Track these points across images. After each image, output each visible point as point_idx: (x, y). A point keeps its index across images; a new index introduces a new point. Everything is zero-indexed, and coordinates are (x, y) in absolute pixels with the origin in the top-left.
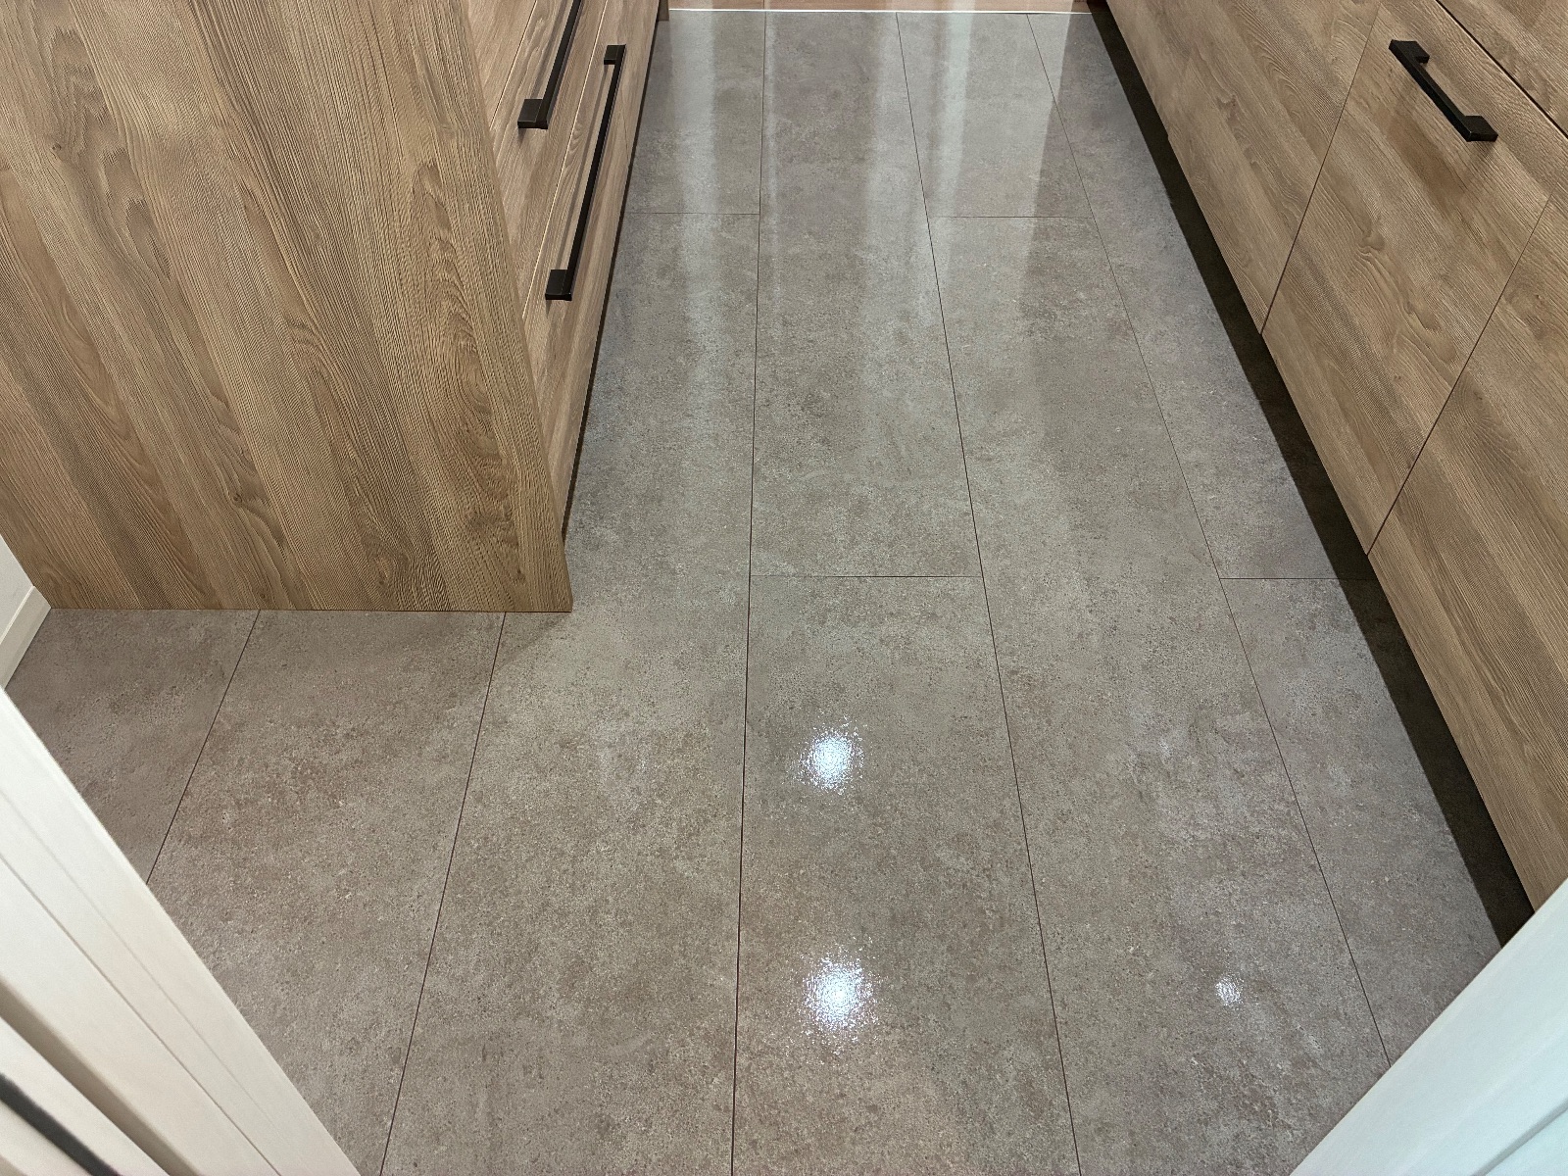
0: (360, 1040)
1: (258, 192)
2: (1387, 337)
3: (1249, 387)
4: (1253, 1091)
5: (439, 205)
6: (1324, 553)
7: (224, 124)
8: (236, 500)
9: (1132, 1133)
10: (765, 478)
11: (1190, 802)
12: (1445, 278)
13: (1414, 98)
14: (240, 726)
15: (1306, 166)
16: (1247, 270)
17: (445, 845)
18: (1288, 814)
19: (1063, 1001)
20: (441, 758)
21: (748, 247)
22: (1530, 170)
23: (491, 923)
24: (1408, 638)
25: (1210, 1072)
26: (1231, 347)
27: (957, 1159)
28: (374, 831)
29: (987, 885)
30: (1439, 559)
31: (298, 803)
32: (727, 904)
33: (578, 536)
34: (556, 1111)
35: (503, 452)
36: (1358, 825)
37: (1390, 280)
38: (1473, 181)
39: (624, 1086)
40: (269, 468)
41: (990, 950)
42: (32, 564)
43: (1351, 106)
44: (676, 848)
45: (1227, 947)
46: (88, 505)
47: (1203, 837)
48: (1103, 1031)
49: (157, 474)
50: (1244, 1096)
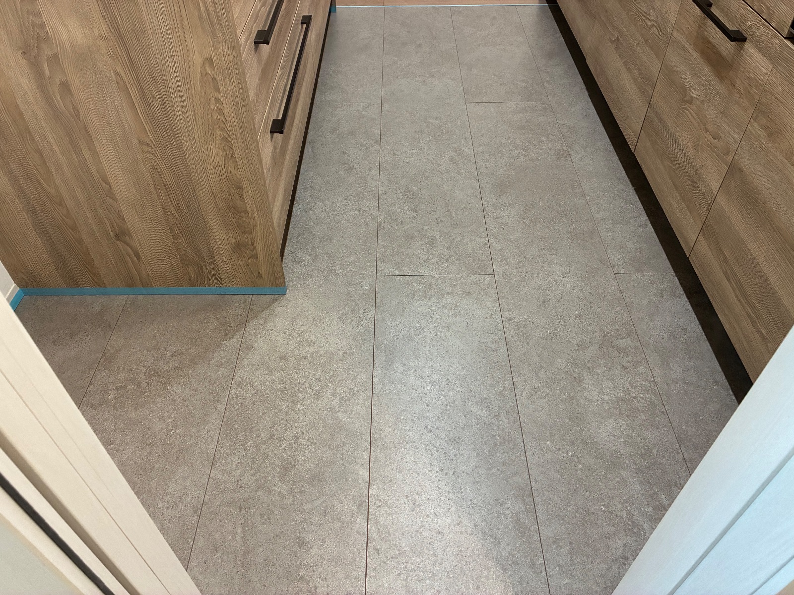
0: (177, 502)
1: (123, 75)
2: (695, 147)
3: (629, 181)
4: (633, 522)
5: (214, 79)
6: (668, 261)
7: (106, 39)
8: (116, 237)
9: (571, 543)
10: (384, 229)
11: (600, 382)
12: (722, 113)
13: (705, 25)
14: (118, 351)
15: (654, 67)
16: (626, 122)
17: (221, 407)
18: (650, 386)
19: (535, 479)
20: (220, 365)
21: (375, 119)
22: (763, 54)
23: (244, 445)
24: (709, 297)
25: (611, 513)
26: (619, 162)
27: (481, 557)
28: (185, 401)
29: (497, 423)
30: (724, 254)
31: (147, 388)
32: (364, 434)
33: (289, 257)
34: (277, 536)
35: (249, 209)
36: (686, 392)
37: (696, 117)
38: (736, 63)
39: (312, 524)
40: (133, 221)
41: (498, 455)
42: (14, 273)
43: (675, 34)
44: (339, 407)
45: (619, 452)
46: (41, 240)
47: (607, 399)
48: (556, 494)
49: (76, 224)
50: (629, 525)
